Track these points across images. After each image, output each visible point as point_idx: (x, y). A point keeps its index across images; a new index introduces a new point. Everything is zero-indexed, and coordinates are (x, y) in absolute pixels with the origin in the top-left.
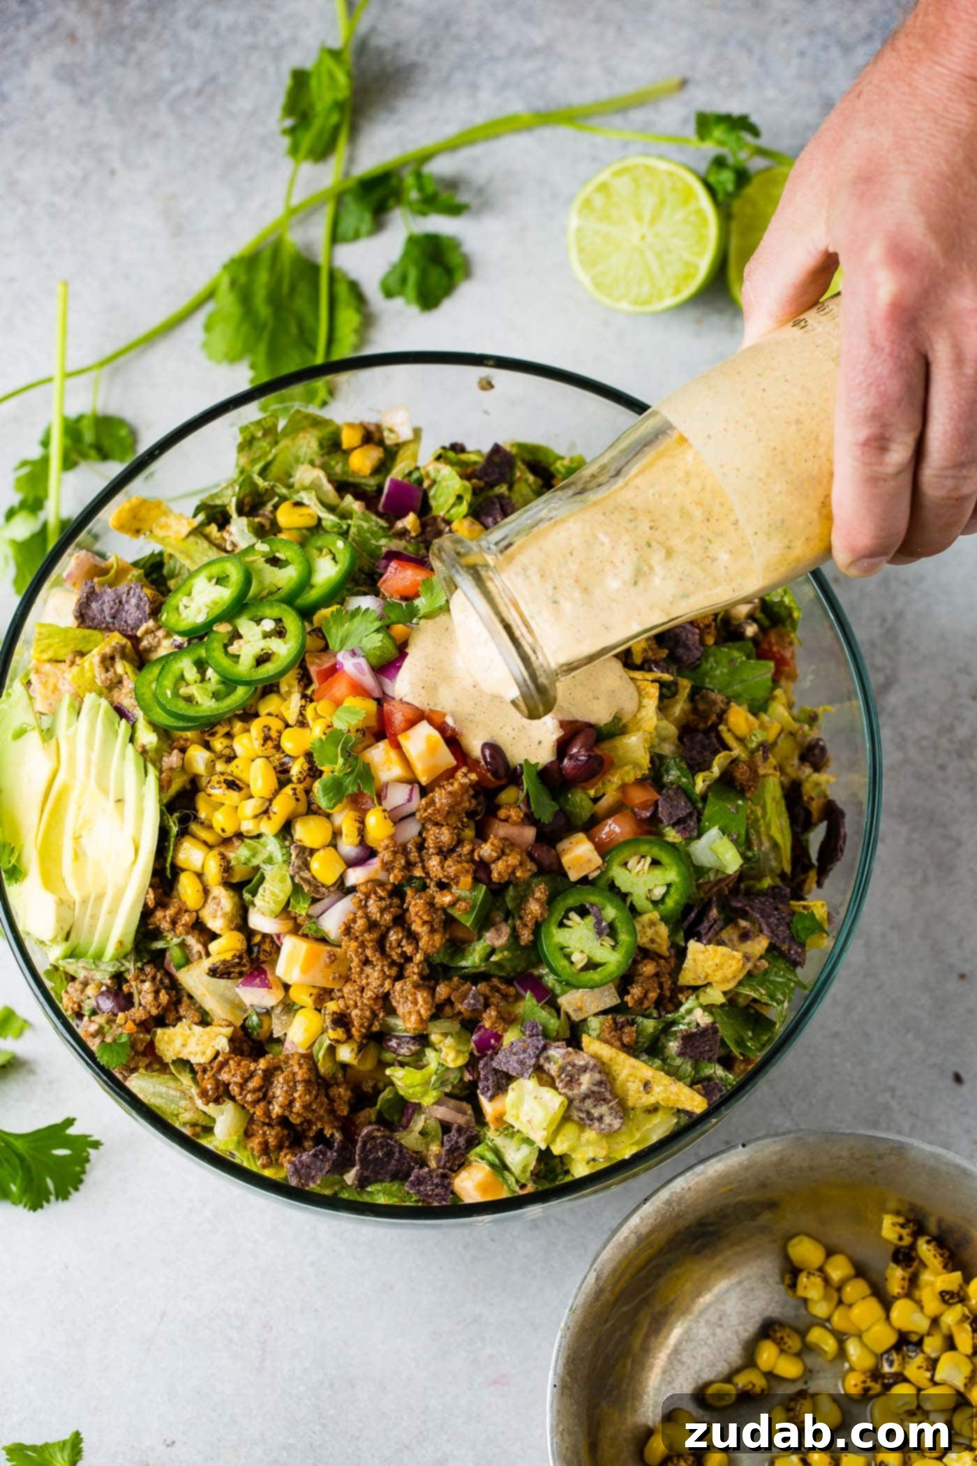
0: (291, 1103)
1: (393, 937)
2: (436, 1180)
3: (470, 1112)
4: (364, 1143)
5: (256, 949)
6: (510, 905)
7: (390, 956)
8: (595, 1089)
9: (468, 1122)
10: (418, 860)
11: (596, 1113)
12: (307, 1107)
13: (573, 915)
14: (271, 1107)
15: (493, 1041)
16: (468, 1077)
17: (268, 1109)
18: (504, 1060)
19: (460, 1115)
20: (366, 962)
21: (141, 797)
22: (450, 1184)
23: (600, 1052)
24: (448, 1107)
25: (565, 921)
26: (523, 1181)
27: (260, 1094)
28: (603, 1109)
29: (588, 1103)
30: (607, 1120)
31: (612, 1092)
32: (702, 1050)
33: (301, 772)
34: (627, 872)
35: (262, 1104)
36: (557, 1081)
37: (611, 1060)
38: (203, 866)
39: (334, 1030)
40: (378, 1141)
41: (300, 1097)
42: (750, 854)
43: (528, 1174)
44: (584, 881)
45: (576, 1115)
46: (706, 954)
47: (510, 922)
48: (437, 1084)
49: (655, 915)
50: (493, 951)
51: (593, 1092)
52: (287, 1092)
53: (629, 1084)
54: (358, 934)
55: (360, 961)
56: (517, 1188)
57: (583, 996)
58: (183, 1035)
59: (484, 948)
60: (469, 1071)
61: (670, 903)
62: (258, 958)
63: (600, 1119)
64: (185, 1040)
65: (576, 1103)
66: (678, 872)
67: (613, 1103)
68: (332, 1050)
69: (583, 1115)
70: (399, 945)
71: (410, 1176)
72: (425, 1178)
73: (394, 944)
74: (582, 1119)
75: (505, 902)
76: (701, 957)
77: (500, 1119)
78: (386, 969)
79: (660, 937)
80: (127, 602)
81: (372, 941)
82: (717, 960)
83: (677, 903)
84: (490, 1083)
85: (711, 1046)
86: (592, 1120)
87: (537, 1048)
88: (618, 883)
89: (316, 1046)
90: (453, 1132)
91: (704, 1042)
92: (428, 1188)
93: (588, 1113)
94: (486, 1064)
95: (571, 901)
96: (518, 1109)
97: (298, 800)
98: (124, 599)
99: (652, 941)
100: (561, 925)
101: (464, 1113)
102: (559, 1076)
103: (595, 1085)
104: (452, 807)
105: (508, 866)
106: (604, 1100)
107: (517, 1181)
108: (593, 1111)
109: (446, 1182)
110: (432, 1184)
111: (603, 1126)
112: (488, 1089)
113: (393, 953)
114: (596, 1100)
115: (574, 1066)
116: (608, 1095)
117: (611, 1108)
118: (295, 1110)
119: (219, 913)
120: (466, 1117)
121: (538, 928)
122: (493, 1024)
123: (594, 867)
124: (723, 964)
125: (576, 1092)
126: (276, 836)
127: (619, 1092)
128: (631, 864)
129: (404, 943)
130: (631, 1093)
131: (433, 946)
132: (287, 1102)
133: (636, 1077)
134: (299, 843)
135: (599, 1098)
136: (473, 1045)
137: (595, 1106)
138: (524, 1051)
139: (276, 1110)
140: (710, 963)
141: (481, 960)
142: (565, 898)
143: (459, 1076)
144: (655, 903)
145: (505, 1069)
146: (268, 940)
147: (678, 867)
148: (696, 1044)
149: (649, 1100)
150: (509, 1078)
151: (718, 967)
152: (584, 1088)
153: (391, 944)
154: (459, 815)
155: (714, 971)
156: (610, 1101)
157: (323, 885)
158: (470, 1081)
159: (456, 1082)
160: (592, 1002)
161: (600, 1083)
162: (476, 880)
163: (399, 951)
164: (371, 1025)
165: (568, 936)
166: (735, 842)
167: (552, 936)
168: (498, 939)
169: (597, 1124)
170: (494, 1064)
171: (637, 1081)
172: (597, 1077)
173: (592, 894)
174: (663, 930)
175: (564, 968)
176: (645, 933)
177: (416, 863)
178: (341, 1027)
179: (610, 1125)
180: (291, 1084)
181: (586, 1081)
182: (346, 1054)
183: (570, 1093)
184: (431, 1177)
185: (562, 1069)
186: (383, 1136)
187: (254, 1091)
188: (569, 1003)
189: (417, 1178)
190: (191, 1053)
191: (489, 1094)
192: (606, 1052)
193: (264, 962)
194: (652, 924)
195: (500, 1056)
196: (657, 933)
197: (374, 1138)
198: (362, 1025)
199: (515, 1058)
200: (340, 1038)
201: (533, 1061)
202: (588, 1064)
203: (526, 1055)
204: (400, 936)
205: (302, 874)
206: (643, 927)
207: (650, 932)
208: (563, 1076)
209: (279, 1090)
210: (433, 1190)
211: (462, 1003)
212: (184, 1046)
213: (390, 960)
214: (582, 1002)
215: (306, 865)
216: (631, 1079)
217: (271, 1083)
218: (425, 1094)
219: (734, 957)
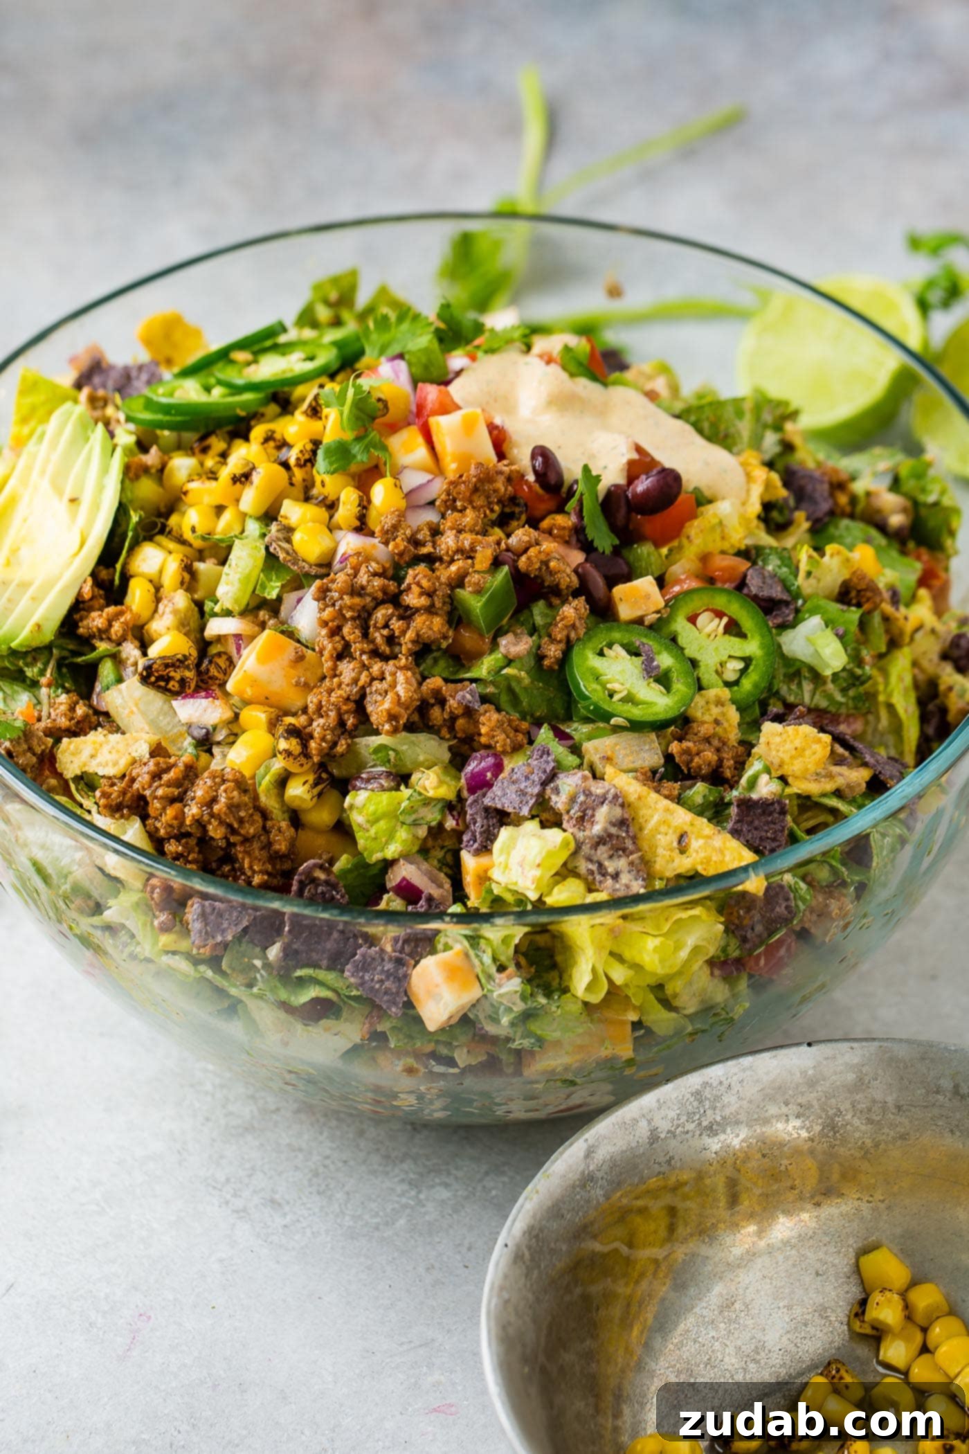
0: (214, 800)
1: (380, 614)
2: (388, 966)
3: (447, 885)
4: (302, 885)
5: (206, 662)
6: (539, 620)
7: (373, 641)
8: (613, 830)
9: (442, 896)
10: (428, 538)
11: (611, 867)
12: (233, 807)
13: (618, 649)
14: (186, 810)
15: (489, 775)
16: (450, 823)
17: (184, 813)
18: (499, 793)
19: (434, 885)
20: (343, 654)
21: (100, 488)
22: (406, 976)
23: (626, 788)
24: (419, 868)
25: (606, 651)
26: (503, 958)
27: (176, 792)
28: (622, 863)
29: (602, 853)
30: (625, 878)
31: (634, 839)
32: (763, 834)
33: (301, 451)
34: (697, 633)
35: (178, 805)
36: (565, 817)
37: (640, 798)
38: (161, 572)
39: (287, 739)
40: (320, 889)
41: (225, 791)
42: (858, 671)
43: (511, 950)
44: (639, 621)
45: (583, 866)
46: (784, 736)
47: (534, 638)
48: (409, 819)
49: (726, 693)
50: (509, 662)
51: (610, 836)
52: (211, 787)
53: (659, 836)
54: (336, 595)
55: (335, 649)
56: (493, 970)
57: (616, 745)
58: (94, 743)
59: (497, 660)
60: (453, 816)
61: (747, 684)
62: (208, 670)
63: (616, 876)
64: (96, 750)
65: (586, 849)
66: (761, 644)
67: (634, 857)
68: (282, 782)
69: (594, 867)
70: (386, 626)
71: (355, 954)
72: (373, 959)
73: (381, 622)
74: (591, 872)
75: (532, 615)
76: (778, 739)
77: (484, 878)
78: (364, 657)
79: (727, 721)
80: (138, 377)
81: (351, 608)
82: (797, 743)
83: (756, 686)
84: (477, 828)
85: (775, 832)
86: (604, 875)
87: (545, 771)
88: (682, 641)
89: (262, 770)
90: (422, 902)
91: (767, 823)
92: (376, 978)
93: (600, 865)
94: (475, 801)
95: (616, 635)
96: (509, 854)
97: (292, 484)
98: (134, 373)
99: (717, 722)
100: (601, 654)
101: (440, 886)
102: (568, 812)
103: (613, 825)
104: (480, 480)
105: (540, 552)
106: (624, 850)
107: (495, 959)
108: (607, 863)
109: (401, 972)
110: (382, 971)
111: (617, 886)
112: (475, 841)
113: (377, 635)
114: (612, 848)
115: (588, 793)
116: (629, 844)
117: (631, 864)
118: (216, 808)
119: (168, 610)
120: (441, 891)
121: (569, 646)
122: (492, 730)
123: (653, 609)
124: (804, 750)
125: (587, 833)
126: (258, 519)
127: (645, 846)
128: (700, 620)
129: (394, 621)
130: (660, 851)
131: (431, 629)
132: (208, 799)
133: (669, 826)
134: (284, 522)
135: (619, 850)
136: (463, 781)
137: (611, 857)
138: (527, 778)
139: (192, 811)
140: (788, 746)
141: (489, 673)
142: (610, 630)
143: (439, 817)
144: (728, 684)
145: (499, 806)
146: (224, 657)
147: (763, 636)
148: (756, 823)
149: (683, 864)
150: (502, 818)
151: (799, 751)
152: (597, 829)
153: (376, 623)
154: (488, 497)
155: (792, 758)
156: (632, 853)
157: (304, 561)
158: (453, 830)
159: (434, 824)
160: (627, 755)
161: (622, 823)
162: (496, 563)
163: (385, 632)
164: (335, 744)
165: (606, 664)
166: (841, 637)
167: (586, 659)
168: (515, 645)
169: (609, 881)
170: (487, 801)
171: (671, 831)
172: (618, 812)
173: (646, 636)
174: (734, 716)
175: (595, 690)
176: (709, 710)
177: (426, 542)
178: (296, 737)
179: (627, 887)
180: (218, 780)
181: (602, 818)
182: (298, 790)
183: (580, 835)
184: (383, 960)
185: (573, 799)
186: (327, 883)
187: (169, 784)
188: (596, 749)
189: (364, 956)
190: (100, 765)
191: (476, 845)
192: (632, 787)
193: (213, 678)
194: (719, 703)
195: (497, 790)
196: (723, 714)
197: (314, 881)
198: (323, 739)
199: (514, 788)
200: (292, 748)
201: (536, 790)
202: (608, 791)
203: (528, 783)
204: (390, 611)
205: (280, 543)
206: (707, 703)
207: (715, 711)
208: (572, 812)
209: (200, 791)
210: (381, 981)
211: (454, 697)
212: (92, 756)
213: (371, 646)
214: (613, 752)
215: (289, 541)
216: (663, 829)
217: (193, 784)
218: (391, 837)
219: (819, 741)
